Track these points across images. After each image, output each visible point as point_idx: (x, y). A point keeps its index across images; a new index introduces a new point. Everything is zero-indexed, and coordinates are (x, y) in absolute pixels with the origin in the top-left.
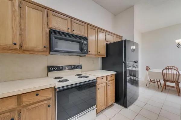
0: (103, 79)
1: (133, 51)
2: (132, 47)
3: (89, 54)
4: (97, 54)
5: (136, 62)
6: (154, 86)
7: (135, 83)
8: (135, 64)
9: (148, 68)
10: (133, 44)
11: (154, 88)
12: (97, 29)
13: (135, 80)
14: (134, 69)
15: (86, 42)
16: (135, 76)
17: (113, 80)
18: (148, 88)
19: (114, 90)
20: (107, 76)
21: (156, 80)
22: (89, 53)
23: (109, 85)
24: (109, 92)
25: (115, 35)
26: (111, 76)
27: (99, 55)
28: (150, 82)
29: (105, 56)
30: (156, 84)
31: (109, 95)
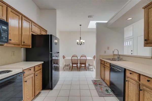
0: (30, 70)
1: (56, 44)
2: (55, 41)
3: (10, 43)
4: (21, 44)
5: (58, 53)
6: (67, 69)
7: (57, 69)
8: (57, 54)
9: (64, 57)
10: (56, 38)
11: (67, 70)
12: (21, 15)
13: (57, 67)
14: (56, 58)
15: (5, 28)
16: (57, 64)
17: (40, 69)
18: (64, 70)
19: (41, 79)
20: (34, 67)
21: (68, 64)
22: (9, 41)
23: (37, 75)
24: (37, 82)
25: (40, 28)
26: (39, 66)
27: (23, 45)
28: (65, 66)
29: (31, 47)
30: (68, 67)
31: (36, 85)
